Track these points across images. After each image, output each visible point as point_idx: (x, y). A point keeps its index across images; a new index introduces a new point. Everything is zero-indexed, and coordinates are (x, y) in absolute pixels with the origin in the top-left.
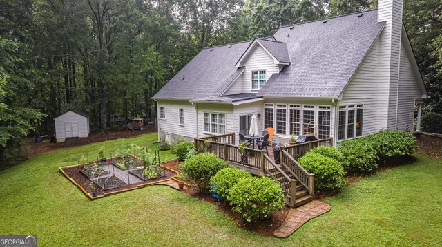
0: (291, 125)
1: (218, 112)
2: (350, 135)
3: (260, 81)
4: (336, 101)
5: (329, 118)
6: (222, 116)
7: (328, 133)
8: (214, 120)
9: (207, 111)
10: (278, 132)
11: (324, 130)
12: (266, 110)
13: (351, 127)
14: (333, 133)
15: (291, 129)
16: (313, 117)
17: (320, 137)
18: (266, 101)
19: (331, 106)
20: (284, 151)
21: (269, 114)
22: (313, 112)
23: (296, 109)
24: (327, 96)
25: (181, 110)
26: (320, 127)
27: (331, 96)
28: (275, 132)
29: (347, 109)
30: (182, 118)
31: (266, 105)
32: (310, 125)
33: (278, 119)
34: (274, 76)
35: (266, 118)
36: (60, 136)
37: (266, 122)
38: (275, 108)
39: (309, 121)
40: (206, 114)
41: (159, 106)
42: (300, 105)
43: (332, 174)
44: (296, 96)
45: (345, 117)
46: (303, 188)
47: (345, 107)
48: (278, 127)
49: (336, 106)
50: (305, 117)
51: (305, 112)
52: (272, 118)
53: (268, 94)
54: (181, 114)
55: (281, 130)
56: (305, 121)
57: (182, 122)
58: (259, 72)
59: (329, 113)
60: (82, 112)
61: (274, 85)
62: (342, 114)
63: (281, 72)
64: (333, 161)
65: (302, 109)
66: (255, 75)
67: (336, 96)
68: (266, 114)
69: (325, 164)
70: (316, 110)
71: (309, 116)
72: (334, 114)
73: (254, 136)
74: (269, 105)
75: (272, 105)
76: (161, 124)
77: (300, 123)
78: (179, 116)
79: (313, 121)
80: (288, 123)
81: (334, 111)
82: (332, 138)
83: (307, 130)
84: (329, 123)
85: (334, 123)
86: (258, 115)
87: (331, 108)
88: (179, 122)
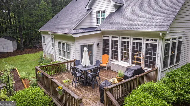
0: (122, 53)
1: (66, 42)
2: (171, 63)
3: (102, 18)
4: (164, 34)
5: (155, 50)
6: (68, 45)
7: (154, 63)
9: (60, 41)
10: (112, 58)
11: (150, 61)
12: (104, 40)
13: (172, 56)
14: (159, 63)
15: (122, 56)
16: (140, 48)
17: (146, 66)
18: (104, 33)
19: (158, 39)
21: (106, 43)
22: (141, 44)
23: (127, 40)
24: (155, 30)
25: (52, 39)
26: (146, 57)
27: (159, 30)
28: (110, 57)
29: (171, 42)
30: (53, 44)
31: (104, 36)
32: (137, 55)
33: (112, 48)
34: (111, 14)
35: (104, 46)
37: (104, 49)
38: (110, 39)
39: (137, 51)
40: (59, 43)
42: (130, 37)
44: (127, 29)
47: (169, 40)
48: (112, 54)
49: (163, 39)
50: (133, 47)
51: (134, 43)
52: (108, 47)
53: (105, 28)
55: (114, 56)
56: (133, 51)
58: (101, 12)
59: (155, 46)
61: (111, 21)
62: (167, 46)
63: (116, 11)
65: (131, 41)
66: (99, 14)
67: (164, 30)
68: (104, 43)
70: (144, 42)
71: (137, 47)
72: (160, 47)
74: (106, 37)
75: (108, 37)
76: (44, 47)
77: (129, 52)
78: (51, 42)
79: (141, 51)
80: (120, 51)
81: (160, 44)
82: (158, 68)
83: (135, 59)
84: (155, 54)
85: (159, 55)
86: (97, 44)
87: (158, 41)
88: (52, 46)
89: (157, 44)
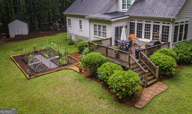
0: (145, 33)
1: (102, 25)
2: (180, 39)
3: (128, 5)
4: (174, 20)
5: (168, 30)
6: (104, 27)
7: (168, 39)
8: (99, 29)
9: (95, 24)
10: (137, 37)
11: (165, 37)
12: (131, 23)
13: (181, 35)
14: (170, 39)
15: (145, 35)
16: (159, 29)
17: (162, 41)
18: (131, 18)
19: (170, 23)
20: (141, 52)
21: (132, 25)
22: (159, 26)
23: (149, 23)
24: (168, 17)
25: (80, 21)
26: (163, 35)
27: (171, 17)
28: (136, 36)
29: (179, 24)
30: (81, 26)
31: (131, 20)
32: (156, 34)
33: (137, 29)
34: (136, 2)
35: (130, 28)
36: (12, 34)
37: (130, 30)
38: (136, 22)
39: (156, 31)
40: (95, 25)
41: (67, 18)
42: (151, 21)
43: (170, 67)
44: (149, 16)
45: (178, 29)
46: (152, 75)
47: (178, 23)
48: (137, 34)
49: (173, 23)
50: (154, 28)
51: (154, 25)
52: (134, 28)
53: (132, 14)
54: (80, 24)
55: (139, 36)
56: (154, 31)
57: (81, 28)
59: (168, 27)
60: (24, 20)
61: (136, 8)
62: (176, 27)
64: (170, 58)
65: (152, 24)
66: (125, 1)
67: (173, 17)
68: (130, 25)
69: (166, 61)
70: (161, 25)
71: (156, 28)
72: (171, 28)
73: (123, 41)
74: (133, 20)
75: (134, 20)
76: (69, 29)
77: (151, 32)
78: (79, 25)
79: (159, 31)
80: (144, 31)
81: (172, 26)
82: (170, 42)
83: (155, 37)
84: (168, 33)
85: (171, 33)
86: (126, 26)
87: (170, 24)
88: (79, 28)
89: (169, 26)
